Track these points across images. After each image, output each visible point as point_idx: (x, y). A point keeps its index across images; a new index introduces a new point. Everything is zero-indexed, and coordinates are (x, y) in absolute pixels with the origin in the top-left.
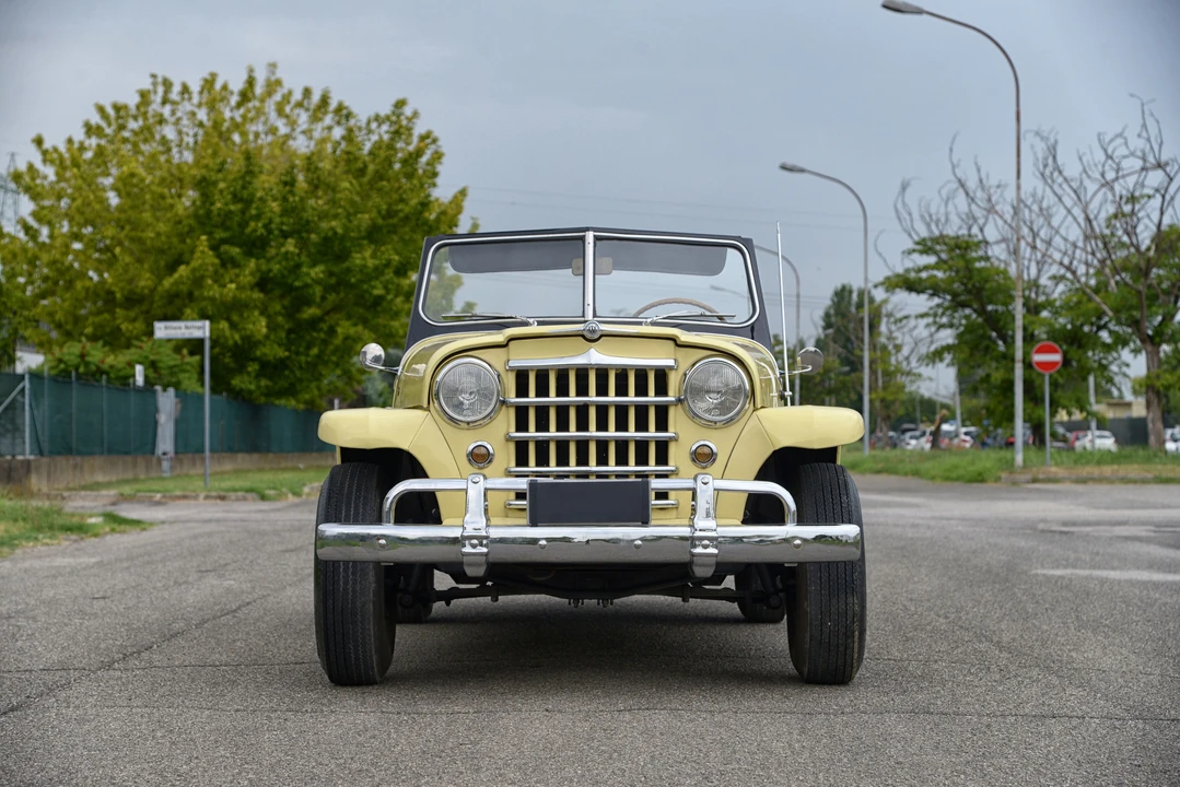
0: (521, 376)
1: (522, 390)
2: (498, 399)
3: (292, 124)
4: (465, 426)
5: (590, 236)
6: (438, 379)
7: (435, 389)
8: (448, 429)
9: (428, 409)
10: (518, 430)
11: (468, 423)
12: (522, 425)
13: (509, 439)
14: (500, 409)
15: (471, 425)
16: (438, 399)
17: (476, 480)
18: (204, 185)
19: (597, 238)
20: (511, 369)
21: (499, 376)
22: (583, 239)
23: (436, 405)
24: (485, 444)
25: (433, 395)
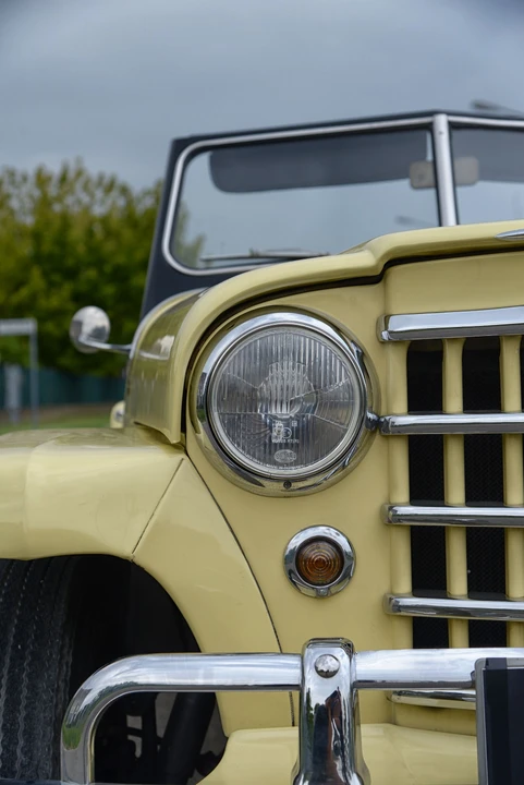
0: (423, 356)
1: (425, 395)
2: (363, 419)
3: (92, 196)
4: (279, 487)
5: (442, 123)
6: (208, 368)
7: (198, 392)
8: (237, 500)
9: (181, 447)
10: (415, 499)
11: (288, 482)
12: (426, 485)
13: (391, 520)
14: (369, 442)
15: (295, 485)
16: (207, 417)
17: (330, 664)
18: (37, 236)
19: (453, 126)
20: (397, 339)
21: (362, 356)
22: (429, 127)
23: (203, 435)
24: (331, 534)
25: (195, 409)
